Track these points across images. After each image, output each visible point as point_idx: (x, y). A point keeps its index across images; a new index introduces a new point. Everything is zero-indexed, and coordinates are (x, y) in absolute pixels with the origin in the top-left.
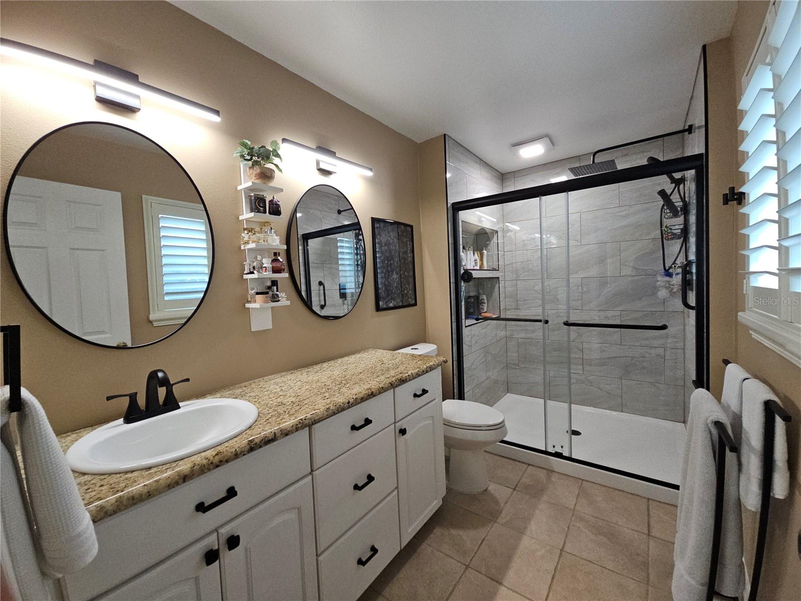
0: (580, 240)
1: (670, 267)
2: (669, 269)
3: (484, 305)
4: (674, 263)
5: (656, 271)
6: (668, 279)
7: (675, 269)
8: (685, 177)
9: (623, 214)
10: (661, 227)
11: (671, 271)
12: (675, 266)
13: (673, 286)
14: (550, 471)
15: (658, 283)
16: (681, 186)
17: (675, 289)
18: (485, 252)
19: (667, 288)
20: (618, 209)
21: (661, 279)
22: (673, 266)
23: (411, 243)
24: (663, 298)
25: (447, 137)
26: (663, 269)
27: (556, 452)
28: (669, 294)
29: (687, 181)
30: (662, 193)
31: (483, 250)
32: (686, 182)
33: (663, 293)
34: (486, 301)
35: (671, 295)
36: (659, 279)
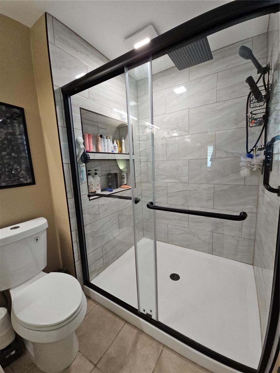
0: (188, 130)
1: (252, 150)
2: (251, 152)
3: (124, 179)
4: (255, 146)
5: (240, 154)
6: (249, 159)
7: (256, 151)
8: (269, 66)
9: (219, 108)
10: (247, 113)
11: (252, 153)
12: (256, 149)
13: (253, 165)
14: (141, 331)
15: (242, 163)
16: (266, 75)
17: (255, 169)
18: (123, 140)
19: (248, 167)
20: (215, 105)
21: (244, 160)
22: (254, 149)
23: (22, 126)
24: (244, 176)
25: (47, 14)
26: (246, 152)
27: (147, 313)
28: (249, 173)
29: (271, 69)
30: (250, 80)
31: (122, 139)
32: (270, 71)
33: (245, 172)
34: (125, 176)
35: (251, 174)
36: (242, 159)
